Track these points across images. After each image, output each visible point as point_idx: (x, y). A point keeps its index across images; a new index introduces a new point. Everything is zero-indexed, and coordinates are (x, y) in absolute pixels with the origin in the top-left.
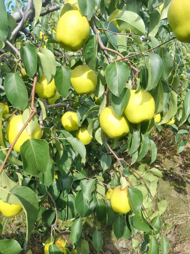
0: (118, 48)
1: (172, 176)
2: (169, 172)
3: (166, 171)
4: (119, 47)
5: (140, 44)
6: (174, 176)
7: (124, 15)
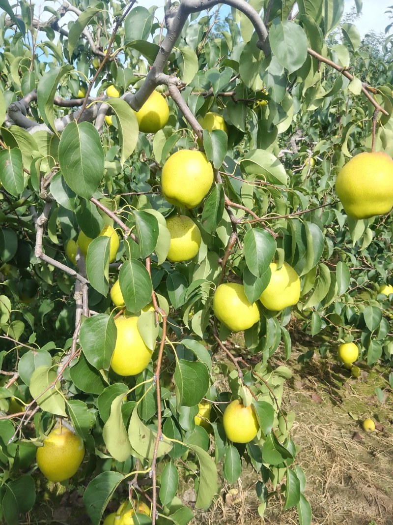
0: (241, 197)
1: (251, 359)
2: (245, 352)
3: (239, 349)
4: (243, 197)
5: (278, 198)
6: (253, 358)
7: (255, 155)
